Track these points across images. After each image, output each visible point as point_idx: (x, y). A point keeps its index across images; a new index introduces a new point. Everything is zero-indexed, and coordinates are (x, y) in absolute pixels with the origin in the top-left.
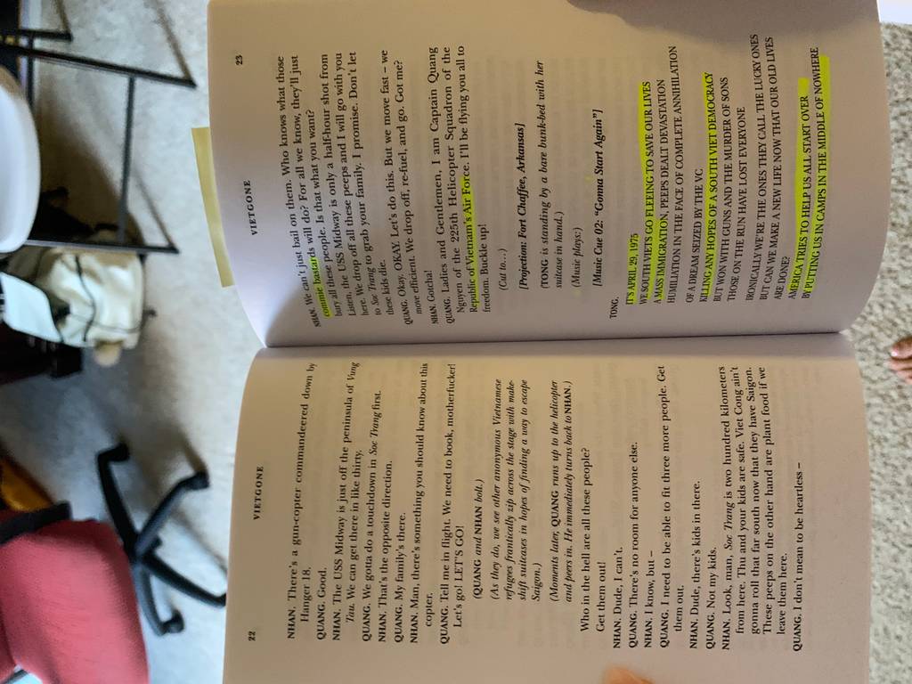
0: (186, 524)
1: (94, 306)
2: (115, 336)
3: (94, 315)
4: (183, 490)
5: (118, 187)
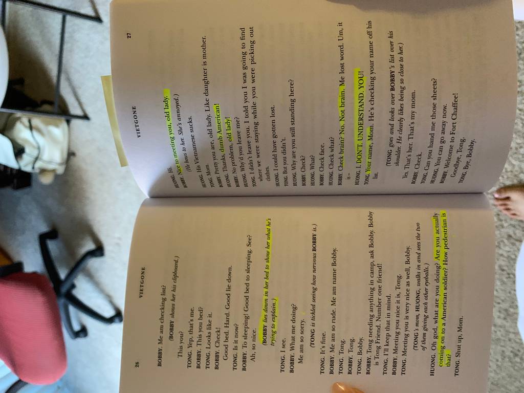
0: (90, 276)
1: (39, 148)
2: (51, 167)
3: (39, 154)
4: (89, 257)
5: (55, 80)
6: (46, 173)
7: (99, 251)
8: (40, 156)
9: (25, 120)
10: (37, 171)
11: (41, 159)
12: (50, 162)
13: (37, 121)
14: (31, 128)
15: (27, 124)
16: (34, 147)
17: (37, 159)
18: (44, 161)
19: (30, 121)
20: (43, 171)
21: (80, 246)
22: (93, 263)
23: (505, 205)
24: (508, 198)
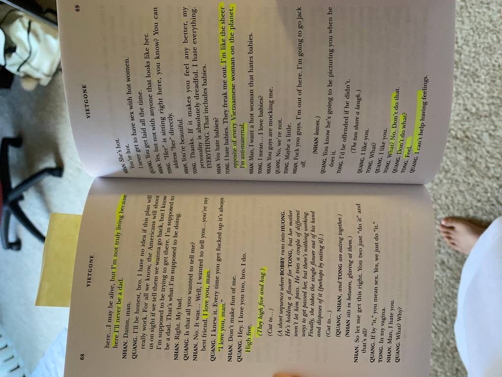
0: (41, 193)
1: (30, 53)
2: (37, 75)
3: (29, 58)
4: (46, 173)
6: (30, 79)
7: (58, 171)
8: (29, 61)
9: (26, 21)
10: (22, 75)
11: (29, 64)
12: (37, 70)
13: (37, 25)
14: (29, 30)
15: (27, 25)
16: (26, 49)
17: (25, 62)
18: (31, 67)
19: (30, 23)
20: (27, 76)
21: (41, 160)
22: (49, 181)
23: (448, 233)
24: (452, 228)
